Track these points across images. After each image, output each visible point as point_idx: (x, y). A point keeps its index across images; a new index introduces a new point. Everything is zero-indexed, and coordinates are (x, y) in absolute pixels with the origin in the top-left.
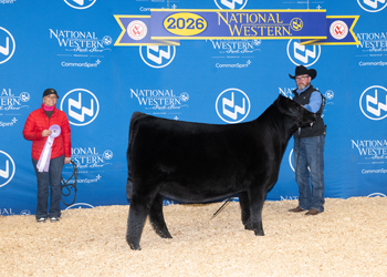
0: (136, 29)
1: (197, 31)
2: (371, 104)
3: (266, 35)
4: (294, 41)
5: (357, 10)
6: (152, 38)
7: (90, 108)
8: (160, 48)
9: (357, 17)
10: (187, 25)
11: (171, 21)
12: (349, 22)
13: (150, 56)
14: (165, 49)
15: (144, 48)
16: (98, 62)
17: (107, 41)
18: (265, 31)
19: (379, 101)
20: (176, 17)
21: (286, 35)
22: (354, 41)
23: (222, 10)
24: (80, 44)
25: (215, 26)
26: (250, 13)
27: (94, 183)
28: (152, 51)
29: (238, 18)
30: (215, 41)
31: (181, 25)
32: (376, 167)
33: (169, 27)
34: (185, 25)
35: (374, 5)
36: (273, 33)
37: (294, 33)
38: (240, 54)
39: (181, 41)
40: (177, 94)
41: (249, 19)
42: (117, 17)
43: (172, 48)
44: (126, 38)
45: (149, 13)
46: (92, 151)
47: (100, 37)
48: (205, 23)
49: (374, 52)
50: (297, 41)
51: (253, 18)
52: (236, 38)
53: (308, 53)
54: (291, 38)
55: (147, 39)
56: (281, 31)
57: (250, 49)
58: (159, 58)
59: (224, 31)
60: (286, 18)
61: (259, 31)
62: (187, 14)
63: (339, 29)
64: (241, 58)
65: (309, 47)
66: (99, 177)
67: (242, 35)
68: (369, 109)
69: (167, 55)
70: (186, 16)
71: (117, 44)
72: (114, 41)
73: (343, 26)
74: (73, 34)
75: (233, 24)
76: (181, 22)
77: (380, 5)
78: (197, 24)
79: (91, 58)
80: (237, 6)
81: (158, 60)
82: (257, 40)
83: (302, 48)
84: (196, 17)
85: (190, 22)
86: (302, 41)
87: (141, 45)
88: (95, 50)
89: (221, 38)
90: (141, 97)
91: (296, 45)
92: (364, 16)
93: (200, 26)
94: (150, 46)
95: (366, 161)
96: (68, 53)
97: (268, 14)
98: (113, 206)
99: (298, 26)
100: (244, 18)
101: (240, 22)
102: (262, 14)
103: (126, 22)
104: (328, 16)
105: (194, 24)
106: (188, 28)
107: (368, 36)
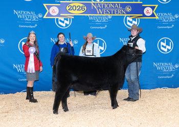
0: (54, 10)
1: (82, 12)
2: (163, 46)
3: (114, 13)
4: (127, 16)
5: (158, 3)
6: (61, 15)
8: (65, 19)
9: (157, 6)
10: (77, 8)
11: (70, 7)
12: (153, 8)
13: (60, 23)
14: (67, 20)
15: (57, 19)
16: (36, 25)
17: (40, 16)
18: (114, 11)
19: (166, 45)
20: (72, 5)
21: (124, 14)
22: (155, 17)
23: (94, 2)
24: (28, 17)
25: (90, 9)
26: (106, 4)
28: (61, 21)
29: (101, 6)
30: (90, 16)
31: (74, 9)
32: (165, 75)
33: (69, 10)
36: (117, 13)
37: (127, 13)
38: (102, 22)
39: (74, 16)
41: (106, 6)
42: (45, 5)
43: (70, 19)
44: (49, 15)
45: (59, 3)
47: (37, 14)
48: (85, 8)
49: (164, 22)
50: (128, 16)
51: (108, 6)
52: (100, 15)
53: (134, 22)
54: (126, 15)
55: (59, 15)
56: (121, 12)
57: (106, 20)
58: (64, 24)
59: (94, 12)
60: (124, 6)
61: (111, 12)
62: (77, 4)
63: (148, 11)
64: (102, 24)
65: (134, 19)
67: (103, 13)
68: (162, 48)
69: (68, 23)
71: (45, 17)
72: (43, 16)
73: (150, 10)
74: (24, 13)
75: (98, 8)
76: (74, 7)
78: (82, 8)
79: (32, 23)
82: (110, 16)
83: (131, 20)
84: (81, 5)
85: (79, 7)
86: (131, 16)
87: (56, 18)
88: (34, 20)
89: (93, 15)
91: (128, 18)
92: (160, 5)
93: (83, 9)
94: (60, 18)
95: (161, 73)
96: (22, 21)
97: (115, 4)
98: (42, 92)
99: (129, 10)
100: (104, 6)
102: (112, 4)
103: (49, 7)
104: (143, 5)
105: (81, 8)
106: (78, 10)
107: (162, 14)
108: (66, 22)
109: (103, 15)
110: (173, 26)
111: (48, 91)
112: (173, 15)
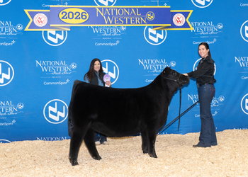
0: (40, 19)
1: (82, 21)
3: (129, 23)
4: (148, 27)
5: (191, 7)
6: (51, 25)
7: (7, 74)
8: (57, 32)
9: (191, 11)
10: (75, 16)
11: (64, 14)
12: (186, 15)
13: (50, 38)
15: (46, 32)
16: (13, 42)
17: (20, 28)
18: (129, 20)
20: (67, 11)
21: (144, 23)
22: (189, 27)
23: (99, 6)
25: (94, 17)
26: (118, 9)
27: (11, 125)
28: (51, 35)
29: (110, 12)
30: (94, 27)
31: (71, 16)
33: (63, 18)
34: (74, 16)
35: (203, 3)
36: (134, 22)
37: (149, 22)
38: (111, 36)
39: (71, 27)
40: (69, 64)
41: (117, 12)
42: (26, 11)
43: (65, 32)
44: (33, 26)
45: (48, 8)
46: (9, 103)
47: (14, 24)
48: (87, 15)
49: (203, 35)
50: (150, 27)
51: (121, 12)
52: (109, 25)
53: (158, 35)
54: (147, 25)
55: (47, 26)
56: (140, 21)
57: (118, 33)
59: (101, 20)
60: (143, 12)
61: (124, 20)
62: (75, 9)
63: (179, 19)
64: (113, 39)
65: (159, 31)
66: (14, 121)
67: (113, 23)
69: (61, 37)
70: (74, 10)
71: (27, 29)
72: (24, 28)
73: (182, 17)
75: (107, 16)
76: (71, 14)
77: (207, 3)
78: (82, 16)
79: (8, 39)
80: (110, 3)
81: (55, 41)
82: (123, 27)
83: (154, 32)
84: (81, 11)
85: (77, 14)
86: (154, 27)
88: (11, 33)
89: (98, 25)
90: (43, 66)
91: (150, 30)
92: (196, 10)
93: (84, 17)
94: (49, 31)
97: (130, 9)
99: (151, 17)
101: (112, 14)
102: (127, 9)
103: (33, 15)
104: (171, 11)
105: (80, 16)
106: (76, 18)
107: (199, 24)
108: (58, 36)
109: (113, 25)
110: (215, 40)
111: (32, 140)
112: (215, 24)
